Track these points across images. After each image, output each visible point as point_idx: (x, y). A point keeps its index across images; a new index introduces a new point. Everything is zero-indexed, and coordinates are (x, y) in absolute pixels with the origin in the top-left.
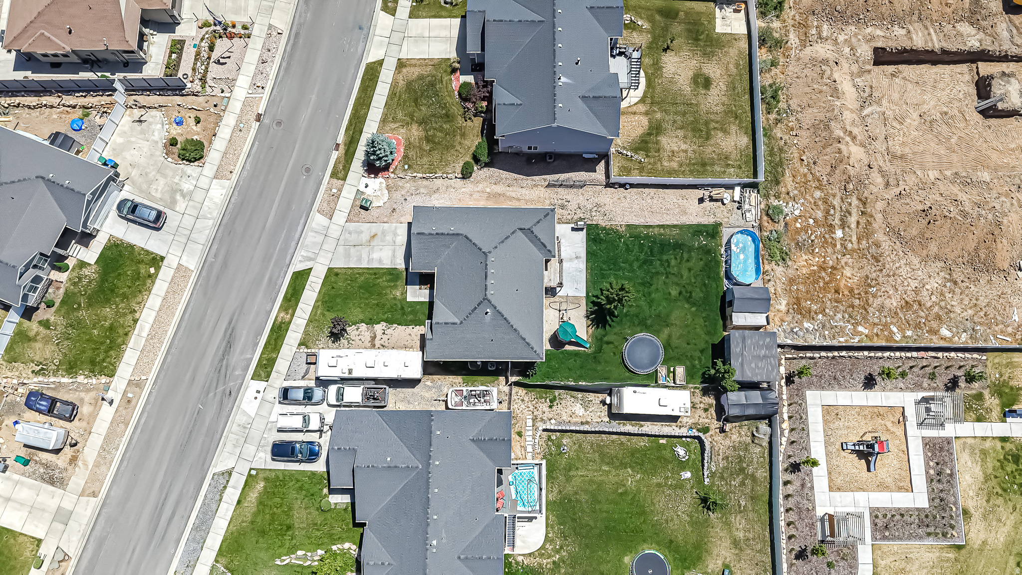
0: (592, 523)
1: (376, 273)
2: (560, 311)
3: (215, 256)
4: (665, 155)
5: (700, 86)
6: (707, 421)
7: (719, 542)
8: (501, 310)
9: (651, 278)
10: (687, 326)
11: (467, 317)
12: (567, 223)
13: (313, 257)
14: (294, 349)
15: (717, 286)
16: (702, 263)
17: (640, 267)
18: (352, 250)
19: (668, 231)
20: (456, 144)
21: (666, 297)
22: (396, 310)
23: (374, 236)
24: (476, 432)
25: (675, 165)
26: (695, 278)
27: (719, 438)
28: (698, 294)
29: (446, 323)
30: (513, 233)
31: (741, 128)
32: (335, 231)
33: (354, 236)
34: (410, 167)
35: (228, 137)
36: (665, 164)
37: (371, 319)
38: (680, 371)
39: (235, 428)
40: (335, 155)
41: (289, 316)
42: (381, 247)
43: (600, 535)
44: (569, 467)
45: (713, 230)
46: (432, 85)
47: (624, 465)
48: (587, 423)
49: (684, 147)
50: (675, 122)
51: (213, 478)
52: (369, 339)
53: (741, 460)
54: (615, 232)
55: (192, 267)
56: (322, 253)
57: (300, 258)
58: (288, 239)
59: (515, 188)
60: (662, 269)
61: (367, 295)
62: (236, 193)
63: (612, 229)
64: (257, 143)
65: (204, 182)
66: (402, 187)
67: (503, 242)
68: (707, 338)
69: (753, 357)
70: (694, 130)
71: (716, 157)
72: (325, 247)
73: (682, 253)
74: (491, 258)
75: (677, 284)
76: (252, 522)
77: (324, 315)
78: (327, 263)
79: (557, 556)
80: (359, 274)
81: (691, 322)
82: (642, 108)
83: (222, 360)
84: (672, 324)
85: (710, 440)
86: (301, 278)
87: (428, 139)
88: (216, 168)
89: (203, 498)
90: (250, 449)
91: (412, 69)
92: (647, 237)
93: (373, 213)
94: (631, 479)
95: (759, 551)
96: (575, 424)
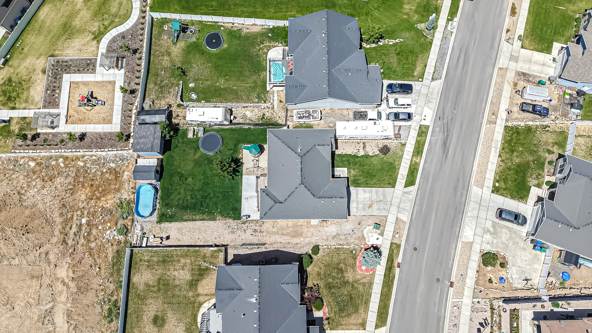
0: (243, 61)
1: (367, 185)
2: (258, 166)
3: (462, 194)
4: (189, 267)
5: (160, 318)
6: (178, 110)
7: (177, 54)
8: (292, 152)
9: (203, 188)
10: (184, 160)
11: (312, 148)
12: (253, 220)
13: (405, 194)
14: (408, 142)
15: (164, 184)
16: (171, 198)
17: (209, 194)
18: (382, 198)
19: (191, 217)
20: (323, 268)
21: (195, 177)
22: (353, 163)
23: (370, 207)
24: (305, 91)
25: (182, 261)
26: (177, 189)
27: (172, 102)
28: (176, 179)
29: (324, 145)
30: (286, 200)
31: (137, 288)
32: (394, 210)
33: (382, 207)
34: (352, 252)
35: (469, 270)
36: (189, 261)
37: (367, 158)
38: (190, 135)
39: (434, 101)
40: (400, 259)
41: (414, 160)
42: (365, 200)
43: (239, 56)
44: (254, 87)
45: (162, 219)
46: (341, 310)
47: (225, 89)
48: (244, 107)
49: (176, 273)
50: (180, 290)
51: (441, 77)
52: (366, 147)
53: (161, 92)
54: (223, 215)
55: (474, 187)
56: (400, 197)
57: (412, 193)
58: (421, 206)
59: (285, 241)
60: (196, 193)
61: (370, 171)
62: (457, 233)
63: (225, 217)
64: (450, 267)
65: (478, 240)
66: (355, 239)
67: (292, 193)
68: (173, 154)
69: (148, 138)
70: (168, 285)
71: (156, 267)
72: (398, 200)
73: (183, 203)
74: (299, 181)
75: (188, 184)
76: (417, 57)
77: (394, 160)
78: (395, 191)
79: (261, 46)
80: (376, 184)
81: (181, 163)
82: (201, 299)
83: (448, 135)
84: (193, 161)
85: (177, 101)
86: (410, 182)
87: (341, 271)
88: (473, 249)
89: (444, 68)
90: (424, 91)
91: (355, 322)
92: (203, 213)
93: (371, 221)
94: (222, 83)
95: (157, 51)
96: (251, 106)
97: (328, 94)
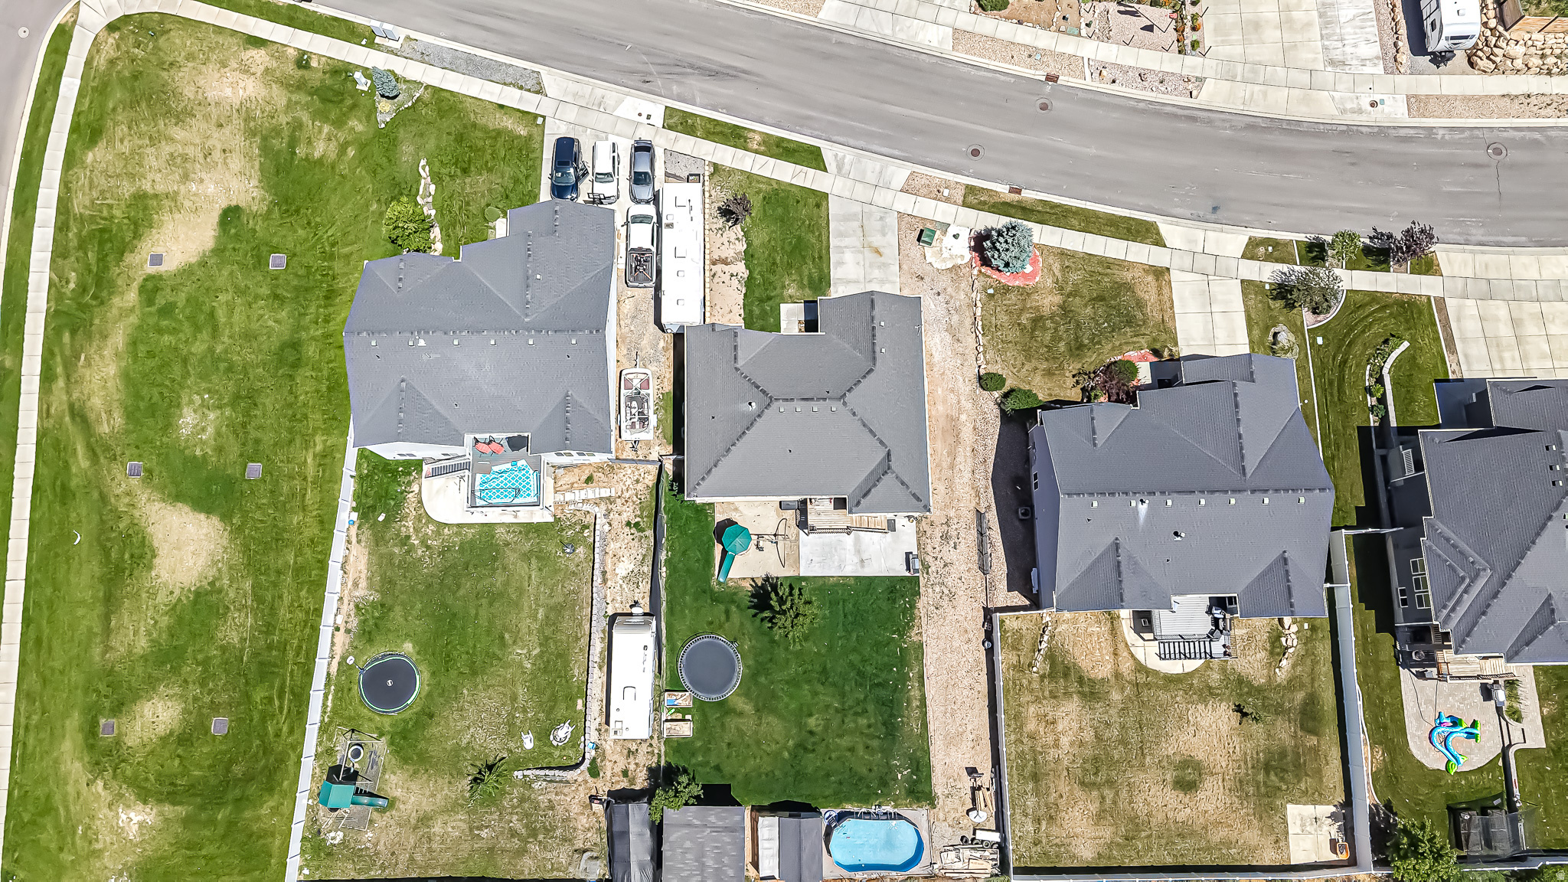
0: (462, 592)
1: (822, 258)
2: (775, 535)
3: (840, 43)
4: (1047, 708)
5: (1179, 772)
6: (609, 774)
7: (428, 793)
8: (757, 425)
9: (834, 685)
10: (758, 743)
11: (746, 377)
12: (919, 544)
13: (844, 172)
14: (708, 158)
15: (825, 797)
16: (864, 771)
17: (852, 665)
18: (856, 224)
19: (916, 713)
20: (1034, 363)
21: (805, 709)
22: (766, 290)
23: (877, 252)
24: (580, 400)
25: (1031, 726)
26: (838, 758)
27: (583, 795)
28: (811, 763)
29: (735, 347)
30: (881, 442)
31: (1110, 846)
32: (883, 198)
33: (878, 225)
34: (992, 295)
35: (1019, 40)
36: (1032, 709)
37: (752, 256)
38: (685, 730)
39: (599, 92)
40: (1002, 189)
41: (755, 147)
42: (862, 263)
43: (445, 606)
44: (542, 557)
45: (923, 792)
46: (1130, 321)
47: (544, 642)
48: (605, 581)
49: (1065, 741)
50: (1108, 725)
51: (533, 72)
52: (723, 257)
53: (548, 831)
54: (908, 623)
55: (821, 15)
56: (850, 183)
57: (840, 155)
58: (871, 135)
59: (970, 461)
60: (850, 703)
61: (788, 248)
62: (934, 60)
63: (913, 619)
64: (1013, 80)
65: (946, 16)
66: (958, 288)
67: (864, 425)
68: (740, 777)
69: (702, 845)
70: (1096, 759)
71: (1051, 799)
72: (859, 187)
73: (879, 737)
74: (836, 406)
75: (826, 728)
76: (474, 125)
77: (758, 193)
78: (835, 192)
79: (416, 542)
80: (820, 235)
81: (765, 751)
82: (1126, 667)
83: (692, 66)
84: (760, 718)
85: (580, 779)
86: (812, 158)
87: (1038, 321)
88: (969, 29)
89: (508, 62)
90: (571, 114)
91: (1153, 291)
92: (905, 678)
93: (915, 249)
94: (524, 653)
95: (412, 859)
96: (603, 562)
97: (597, 331)
